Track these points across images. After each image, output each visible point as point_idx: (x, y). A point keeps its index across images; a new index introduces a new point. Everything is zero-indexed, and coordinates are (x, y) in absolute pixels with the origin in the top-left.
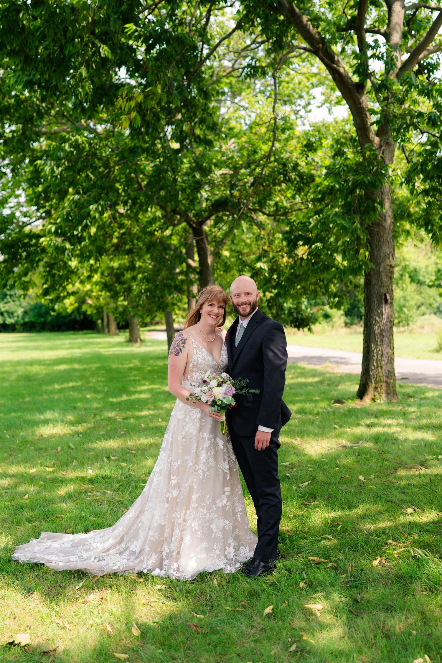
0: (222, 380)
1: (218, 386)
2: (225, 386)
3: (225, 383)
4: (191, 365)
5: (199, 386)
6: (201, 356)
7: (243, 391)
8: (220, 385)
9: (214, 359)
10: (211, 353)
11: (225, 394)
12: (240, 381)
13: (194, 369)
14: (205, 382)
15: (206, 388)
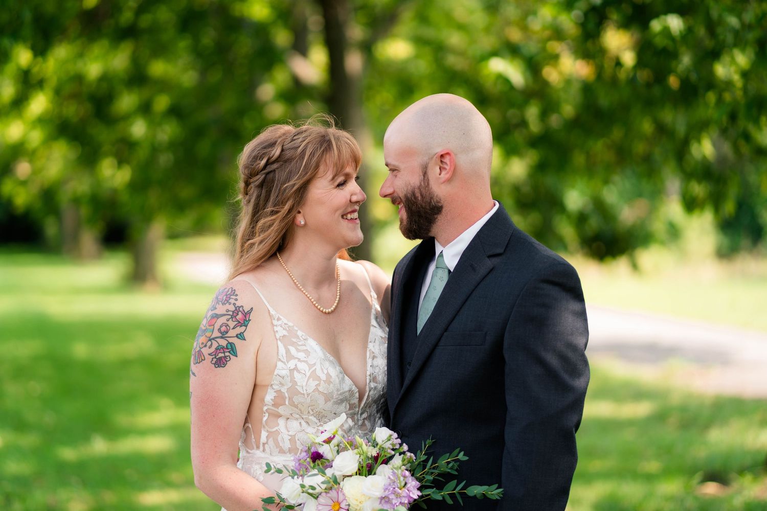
0: (374, 452)
1: (360, 472)
2: (384, 471)
3: (386, 462)
4: (269, 397)
5: (294, 474)
6: (301, 366)
7: (445, 493)
8: (368, 469)
9: (345, 372)
10: (335, 351)
11: (384, 499)
12: (434, 453)
13: (281, 410)
14: (316, 457)
15: (320, 479)
